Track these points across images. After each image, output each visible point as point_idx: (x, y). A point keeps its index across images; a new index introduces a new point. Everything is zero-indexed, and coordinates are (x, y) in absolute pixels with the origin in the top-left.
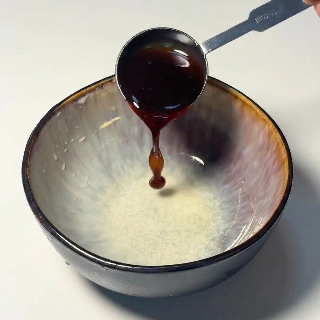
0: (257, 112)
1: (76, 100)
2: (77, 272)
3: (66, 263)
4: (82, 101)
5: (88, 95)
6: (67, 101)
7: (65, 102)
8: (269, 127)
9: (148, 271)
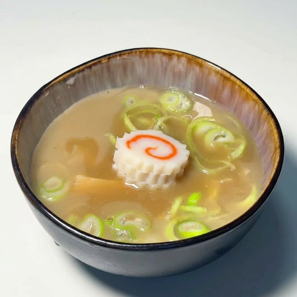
0: (246, 92)
1: (65, 80)
4: (71, 81)
5: (77, 75)
6: (58, 80)
7: (53, 82)
8: (259, 106)
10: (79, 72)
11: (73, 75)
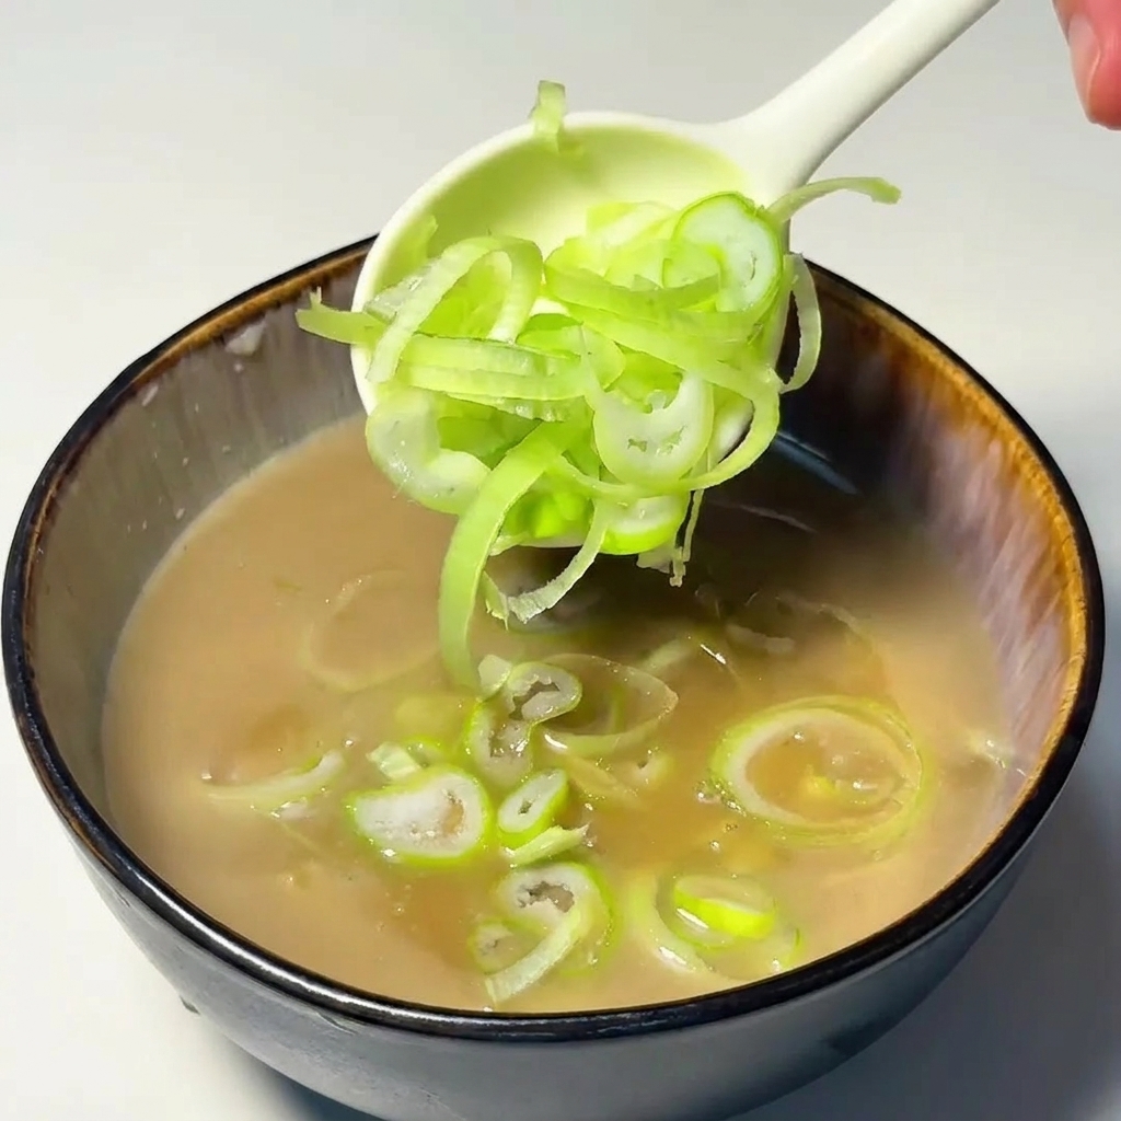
0: (954, 385)
1: (221, 338)
2: (231, 1042)
3: (184, 1003)
4: (247, 340)
5: (270, 315)
6: (186, 340)
7: (175, 347)
8: (1005, 446)
9: (514, 1035)
10: (277, 305)
11: (255, 316)
